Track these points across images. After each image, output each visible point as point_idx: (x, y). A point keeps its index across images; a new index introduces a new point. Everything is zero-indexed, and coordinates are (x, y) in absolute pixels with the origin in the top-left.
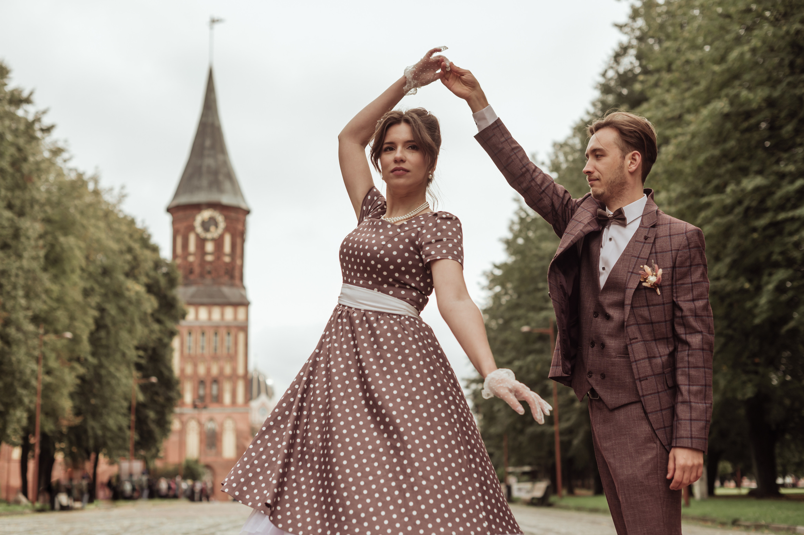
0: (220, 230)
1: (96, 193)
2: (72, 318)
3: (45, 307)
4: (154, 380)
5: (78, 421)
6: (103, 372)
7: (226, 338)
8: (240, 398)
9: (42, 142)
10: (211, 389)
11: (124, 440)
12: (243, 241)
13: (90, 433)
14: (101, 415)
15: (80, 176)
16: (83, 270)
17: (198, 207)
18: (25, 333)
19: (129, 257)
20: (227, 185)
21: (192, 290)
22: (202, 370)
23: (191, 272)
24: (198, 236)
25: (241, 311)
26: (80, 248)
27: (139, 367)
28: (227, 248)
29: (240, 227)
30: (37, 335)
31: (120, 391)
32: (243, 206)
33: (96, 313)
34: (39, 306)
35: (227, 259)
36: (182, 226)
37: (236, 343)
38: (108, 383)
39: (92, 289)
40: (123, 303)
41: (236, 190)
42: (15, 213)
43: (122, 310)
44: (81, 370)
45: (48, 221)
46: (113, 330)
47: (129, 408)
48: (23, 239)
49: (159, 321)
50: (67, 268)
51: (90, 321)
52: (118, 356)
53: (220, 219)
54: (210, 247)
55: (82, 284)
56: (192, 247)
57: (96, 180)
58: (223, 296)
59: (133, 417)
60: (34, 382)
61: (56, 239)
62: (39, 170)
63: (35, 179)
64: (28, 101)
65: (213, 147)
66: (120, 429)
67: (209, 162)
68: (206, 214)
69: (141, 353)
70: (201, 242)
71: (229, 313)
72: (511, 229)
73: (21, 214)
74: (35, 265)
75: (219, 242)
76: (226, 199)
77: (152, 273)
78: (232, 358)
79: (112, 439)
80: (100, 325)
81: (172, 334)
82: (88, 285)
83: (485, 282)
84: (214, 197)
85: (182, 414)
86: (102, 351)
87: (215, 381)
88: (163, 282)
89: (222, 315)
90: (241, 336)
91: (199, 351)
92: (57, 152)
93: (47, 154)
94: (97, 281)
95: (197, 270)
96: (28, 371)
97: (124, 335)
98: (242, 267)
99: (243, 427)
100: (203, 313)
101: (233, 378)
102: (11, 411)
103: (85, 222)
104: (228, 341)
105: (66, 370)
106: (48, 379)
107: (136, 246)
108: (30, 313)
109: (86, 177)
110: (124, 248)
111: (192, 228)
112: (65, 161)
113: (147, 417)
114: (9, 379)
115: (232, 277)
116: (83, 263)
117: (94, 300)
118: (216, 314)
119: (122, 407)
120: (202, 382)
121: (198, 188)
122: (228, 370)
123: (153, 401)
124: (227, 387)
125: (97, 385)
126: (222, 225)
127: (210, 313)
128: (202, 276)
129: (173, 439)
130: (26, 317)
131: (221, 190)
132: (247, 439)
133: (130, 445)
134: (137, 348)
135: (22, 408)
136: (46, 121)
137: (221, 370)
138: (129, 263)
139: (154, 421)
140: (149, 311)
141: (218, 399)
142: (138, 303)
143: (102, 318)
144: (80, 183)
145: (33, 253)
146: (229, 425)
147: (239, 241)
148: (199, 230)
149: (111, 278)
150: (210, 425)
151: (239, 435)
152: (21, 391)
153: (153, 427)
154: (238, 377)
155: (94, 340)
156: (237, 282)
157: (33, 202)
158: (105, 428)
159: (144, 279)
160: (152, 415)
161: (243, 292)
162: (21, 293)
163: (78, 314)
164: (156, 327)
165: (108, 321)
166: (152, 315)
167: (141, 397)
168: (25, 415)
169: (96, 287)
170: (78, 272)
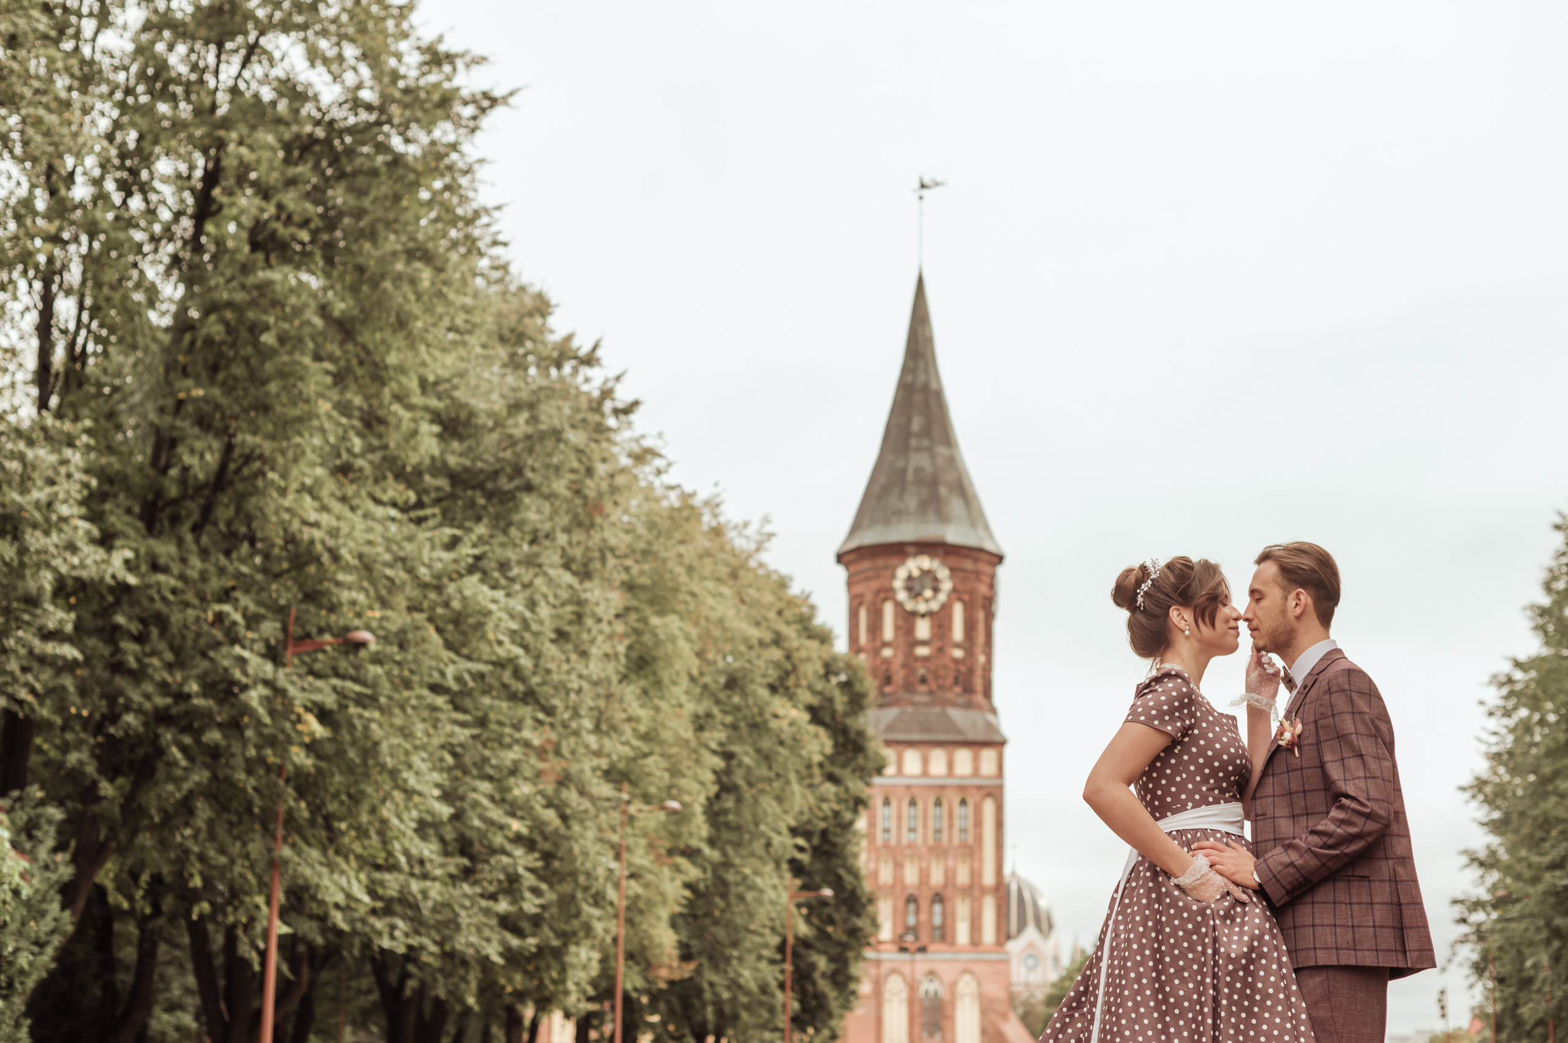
0: (942, 597)
1: (717, 532)
2: (675, 771)
3: (626, 750)
4: (827, 892)
5: (687, 970)
6: (731, 877)
7: (958, 810)
8: (989, 934)
9: (617, 438)
10: (931, 914)
11: (772, 1010)
12: (990, 616)
13: (708, 995)
14: (728, 960)
15: (686, 497)
16: (692, 679)
17: (899, 550)
18: (593, 799)
19: (776, 654)
20: (956, 506)
21: (892, 713)
22: (911, 875)
23: (888, 680)
24: (898, 605)
25: (988, 756)
26: (688, 639)
27: (797, 868)
28: (958, 633)
29: (983, 589)
30: (615, 804)
31: (762, 914)
32: (989, 546)
33: (719, 763)
34: (618, 749)
35: (958, 653)
36: (867, 589)
37: (978, 823)
38: (741, 898)
39: (709, 715)
40: (766, 743)
41: (975, 516)
42: (575, 574)
43: (766, 758)
44: (693, 873)
45: (630, 587)
46: (748, 794)
47: (781, 948)
48: (589, 622)
49: (832, 778)
50: (665, 676)
51: (709, 777)
52: (758, 846)
53: (943, 573)
54: (923, 629)
55: (690, 707)
56: (888, 632)
57: (713, 505)
58: (953, 727)
59: (788, 967)
60: (612, 894)
61: (644, 620)
62: (614, 490)
63: (608, 506)
64: (590, 360)
65: (927, 431)
66: (764, 989)
67: (919, 460)
68: (916, 565)
69: (801, 841)
70: (908, 618)
71: (963, 759)
72: (1548, 587)
73: (585, 575)
74: (611, 670)
75: (941, 620)
76: (953, 535)
77: (819, 686)
78: (972, 851)
79: (748, 1008)
80: (726, 786)
81: (858, 803)
82: (701, 709)
83: (1494, 696)
84: (930, 531)
85: (878, 963)
86: (726, 835)
87: (938, 898)
88: (840, 701)
89: (950, 765)
90: (989, 807)
91: (906, 837)
92: (642, 456)
93: (625, 461)
94: (717, 702)
95: (899, 676)
96: (600, 872)
97: (768, 804)
98: (988, 668)
99: (995, 990)
100: (912, 761)
101: (974, 891)
102: (573, 948)
103: (695, 587)
104: (963, 816)
105: (666, 872)
106: (634, 887)
107: (790, 632)
108: (604, 763)
109: (697, 501)
110: (768, 637)
111: (887, 593)
112: (659, 472)
113: (813, 966)
114: (566, 888)
115: (968, 690)
116: (695, 665)
117: (715, 736)
118: (938, 760)
119: (766, 946)
120: (912, 899)
121: (899, 514)
122: (963, 877)
123: (823, 935)
124: (962, 909)
125: (720, 902)
126: (947, 586)
127: (925, 761)
128: (908, 687)
129: (860, 1011)
130: (594, 769)
131: (944, 518)
132: (1004, 1017)
133: (782, 1021)
134: (794, 831)
135: (588, 943)
136: (623, 395)
137: (950, 876)
138: (777, 665)
139: (824, 975)
140: (817, 758)
141: (944, 934)
142: (796, 742)
143: (728, 771)
144: (685, 513)
145: (607, 648)
146: (967, 987)
147: (981, 615)
148: (902, 596)
149: (744, 694)
150: (928, 987)
151: (986, 1008)
152: (589, 910)
153: (824, 986)
154: (983, 891)
155: (714, 813)
156: (979, 698)
157: (605, 550)
158: (735, 985)
159: (806, 697)
160: (822, 963)
161: (990, 717)
162: (588, 724)
163: (686, 764)
164: (829, 789)
165: (739, 779)
166: (821, 765)
167: (803, 929)
168: (596, 956)
169: (716, 711)
170: (685, 682)
